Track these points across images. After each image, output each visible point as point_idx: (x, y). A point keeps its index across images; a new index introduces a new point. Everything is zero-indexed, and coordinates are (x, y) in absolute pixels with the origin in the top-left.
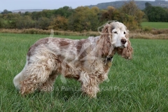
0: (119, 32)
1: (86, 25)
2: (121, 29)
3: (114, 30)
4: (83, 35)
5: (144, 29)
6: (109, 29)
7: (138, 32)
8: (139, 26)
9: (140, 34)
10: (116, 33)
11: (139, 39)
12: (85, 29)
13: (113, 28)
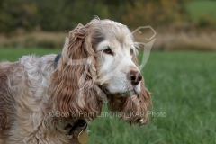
0: (117, 49)
1: (23, 13)
2: (121, 41)
3: (103, 45)
4: (15, 45)
5: (196, 21)
6: (89, 40)
7: (178, 30)
8: (182, 11)
9: (185, 38)
10: (109, 51)
11: (181, 54)
12: (20, 25)
13: (98, 39)
